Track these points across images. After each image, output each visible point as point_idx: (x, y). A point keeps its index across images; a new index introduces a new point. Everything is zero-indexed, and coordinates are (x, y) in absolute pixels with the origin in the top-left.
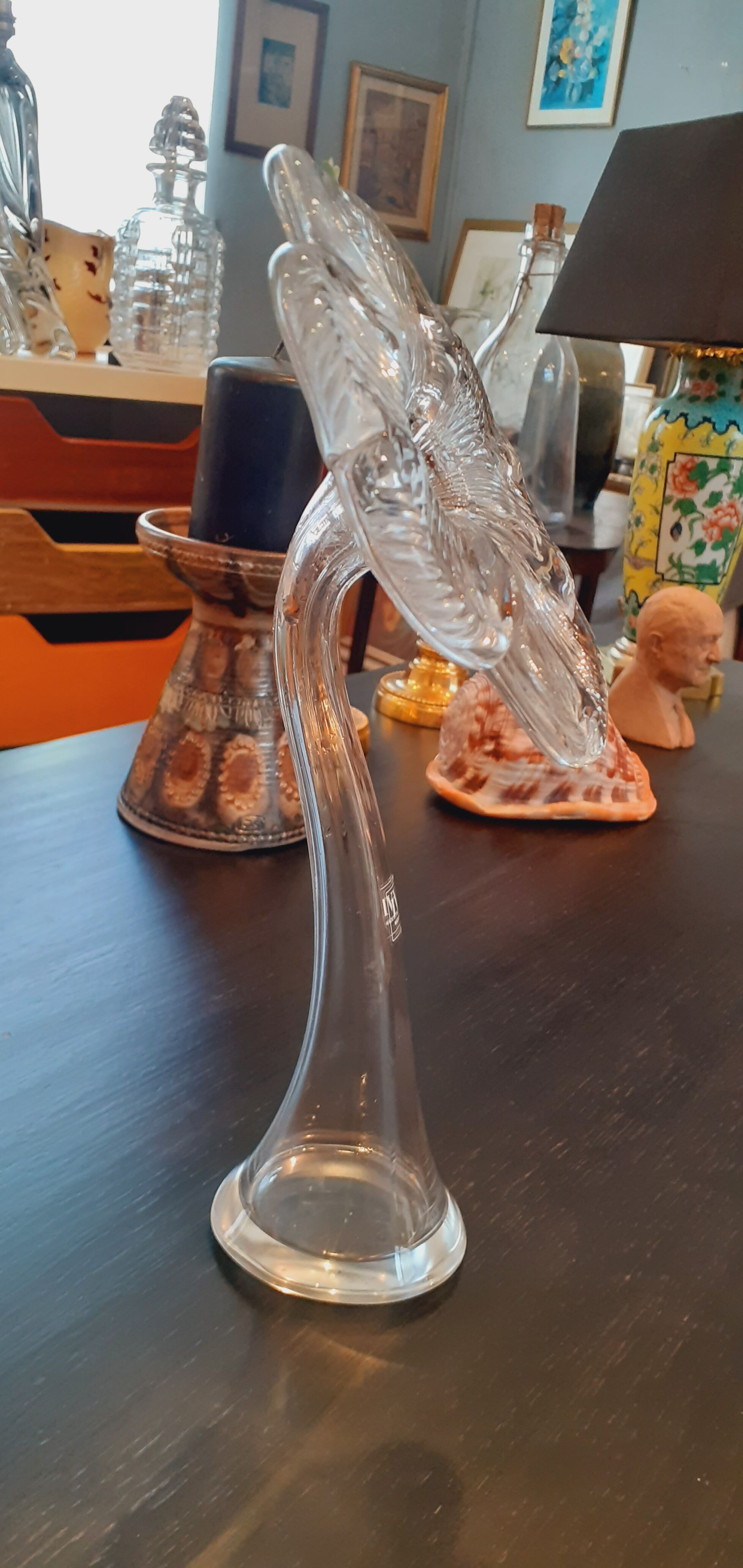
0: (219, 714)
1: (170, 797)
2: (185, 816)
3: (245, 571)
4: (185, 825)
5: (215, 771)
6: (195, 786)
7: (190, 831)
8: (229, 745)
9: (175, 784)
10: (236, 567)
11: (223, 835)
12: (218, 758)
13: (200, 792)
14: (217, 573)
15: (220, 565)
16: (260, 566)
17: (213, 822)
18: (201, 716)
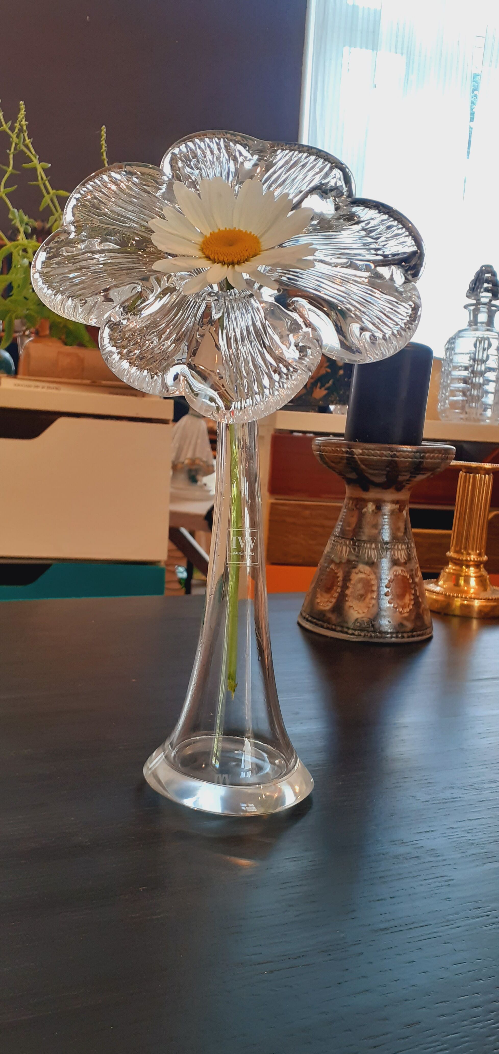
0: (350, 552)
1: (318, 603)
2: (324, 615)
3: (357, 455)
4: (324, 622)
5: (345, 587)
6: (332, 597)
7: (325, 625)
8: (354, 570)
9: (322, 596)
10: (352, 453)
11: (346, 630)
12: (347, 579)
13: (334, 600)
14: (342, 458)
15: (343, 452)
16: (366, 451)
17: (339, 620)
18: (339, 553)
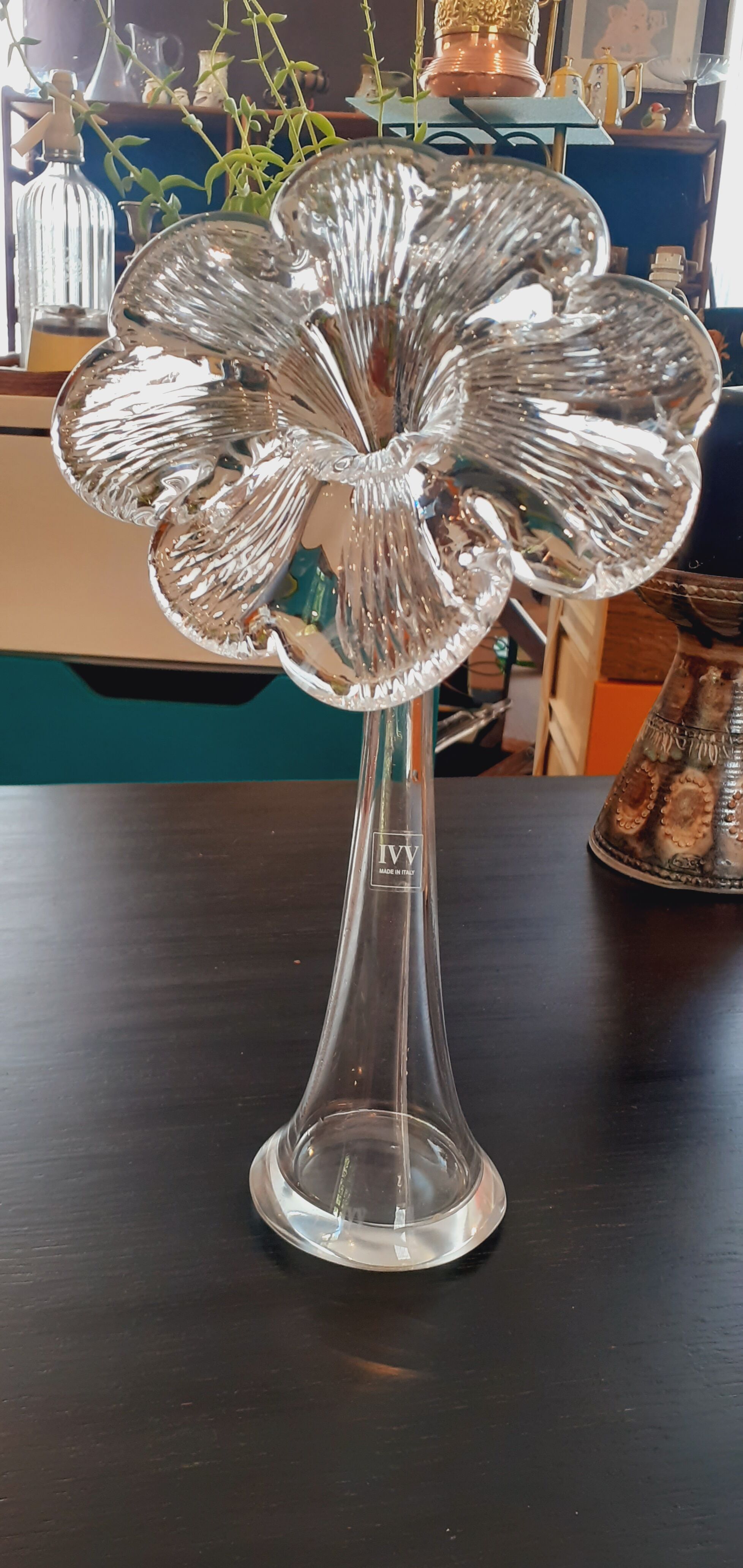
0: (674, 745)
1: (618, 822)
2: (626, 843)
3: (690, 595)
4: (625, 853)
5: (660, 802)
6: (640, 815)
7: (626, 858)
8: (677, 777)
9: (624, 810)
10: (681, 590)
11: (657, 870)
12: (665, 789)
13: (642, 821)
14: (665, 596)
15: (668, 588)
16: (704, 589)
17: (648, 854)
18: (657, 745)
